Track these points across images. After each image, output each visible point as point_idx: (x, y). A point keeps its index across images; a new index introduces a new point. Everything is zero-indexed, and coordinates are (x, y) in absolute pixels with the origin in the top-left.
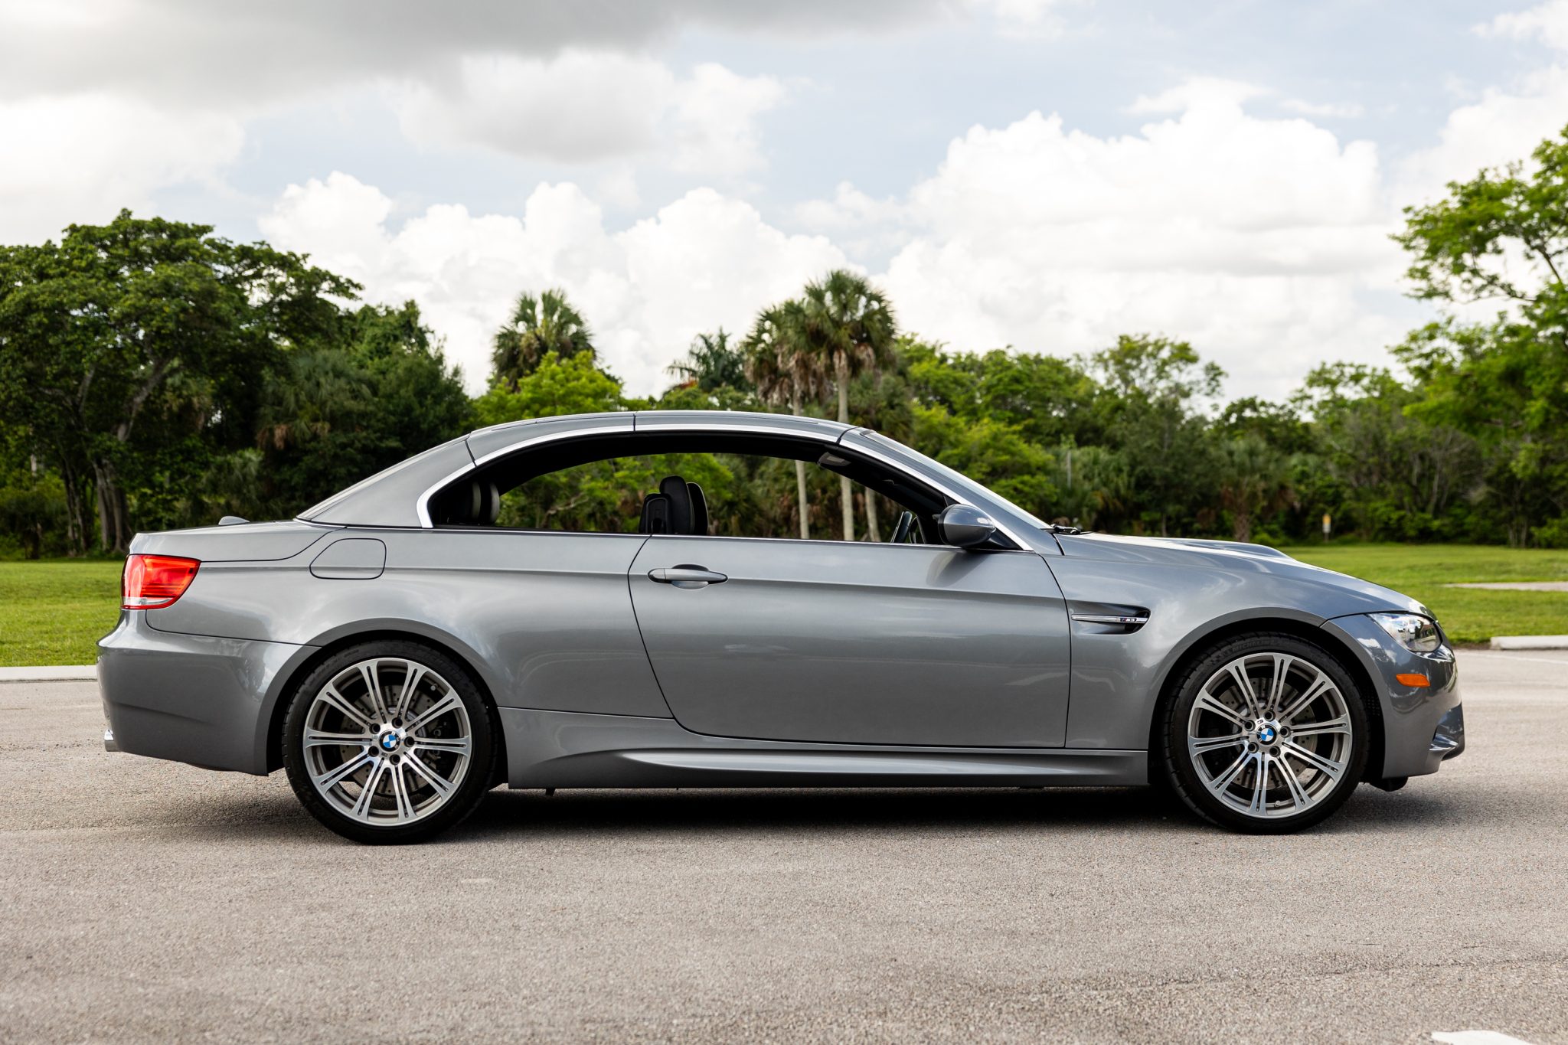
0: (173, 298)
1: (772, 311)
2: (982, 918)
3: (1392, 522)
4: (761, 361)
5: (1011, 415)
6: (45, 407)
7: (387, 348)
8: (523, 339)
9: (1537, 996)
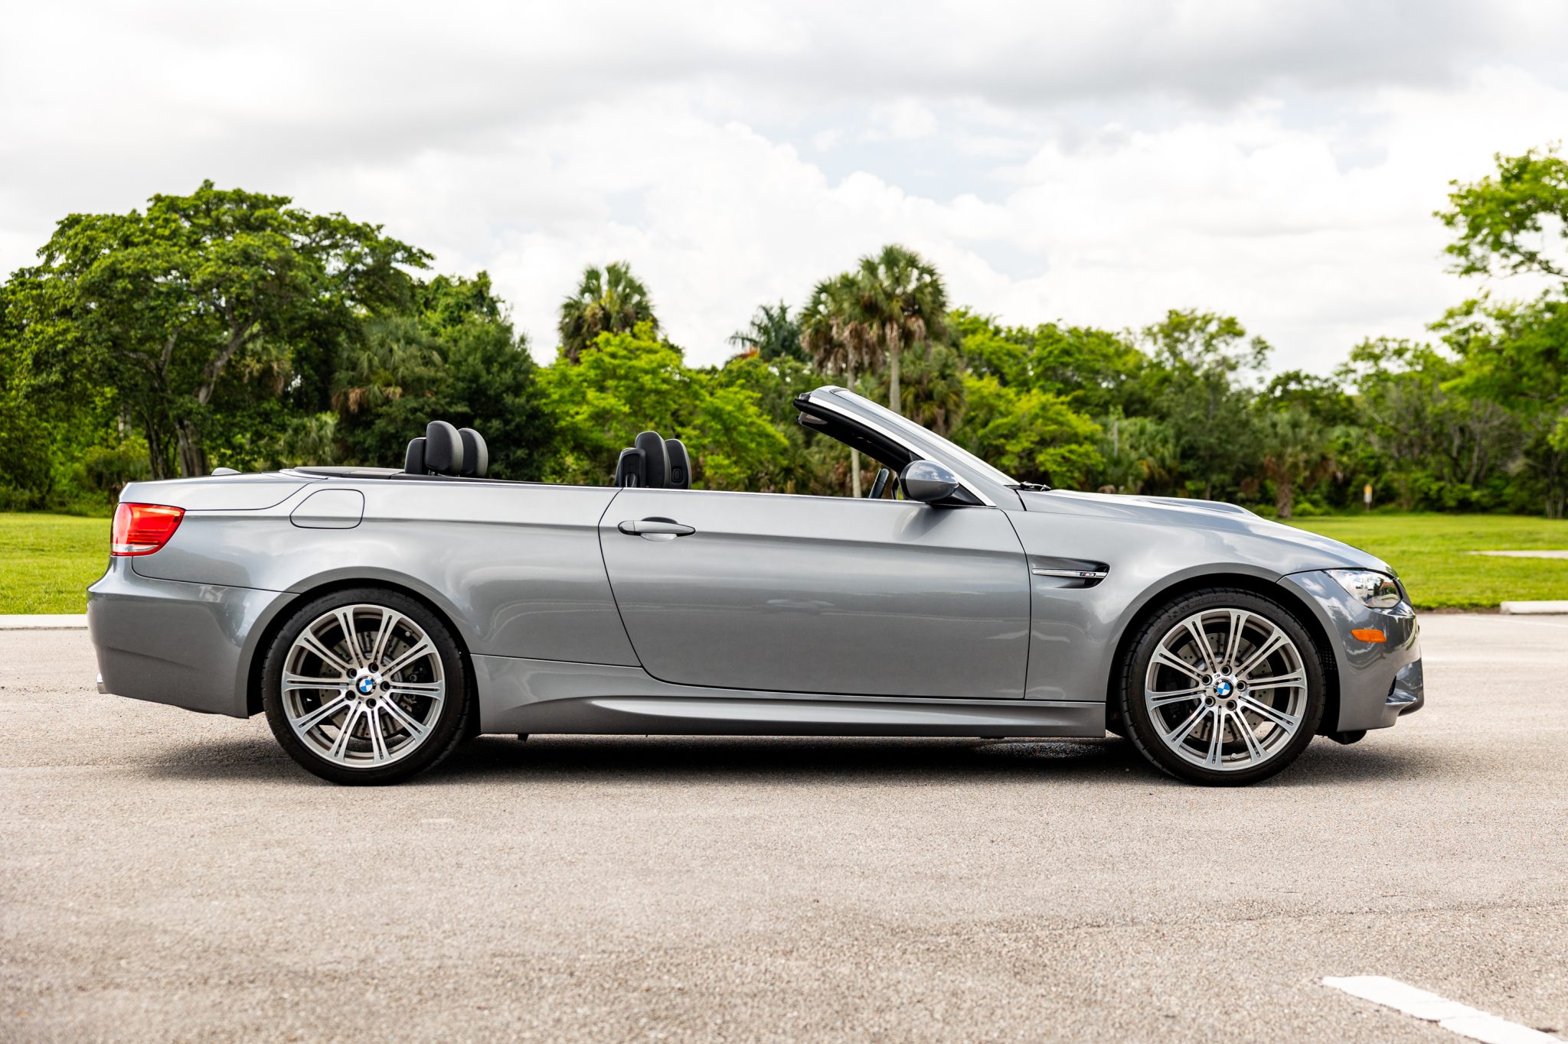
0: (252, 266)
1: (827, 282)
2: (917, 863)
3: (1432, 493)
4: (817, 331)
5: (1060, 386)
6: (129, 370)
7: (460, 317)
8: (589, 309)
9: (1441, 943)
